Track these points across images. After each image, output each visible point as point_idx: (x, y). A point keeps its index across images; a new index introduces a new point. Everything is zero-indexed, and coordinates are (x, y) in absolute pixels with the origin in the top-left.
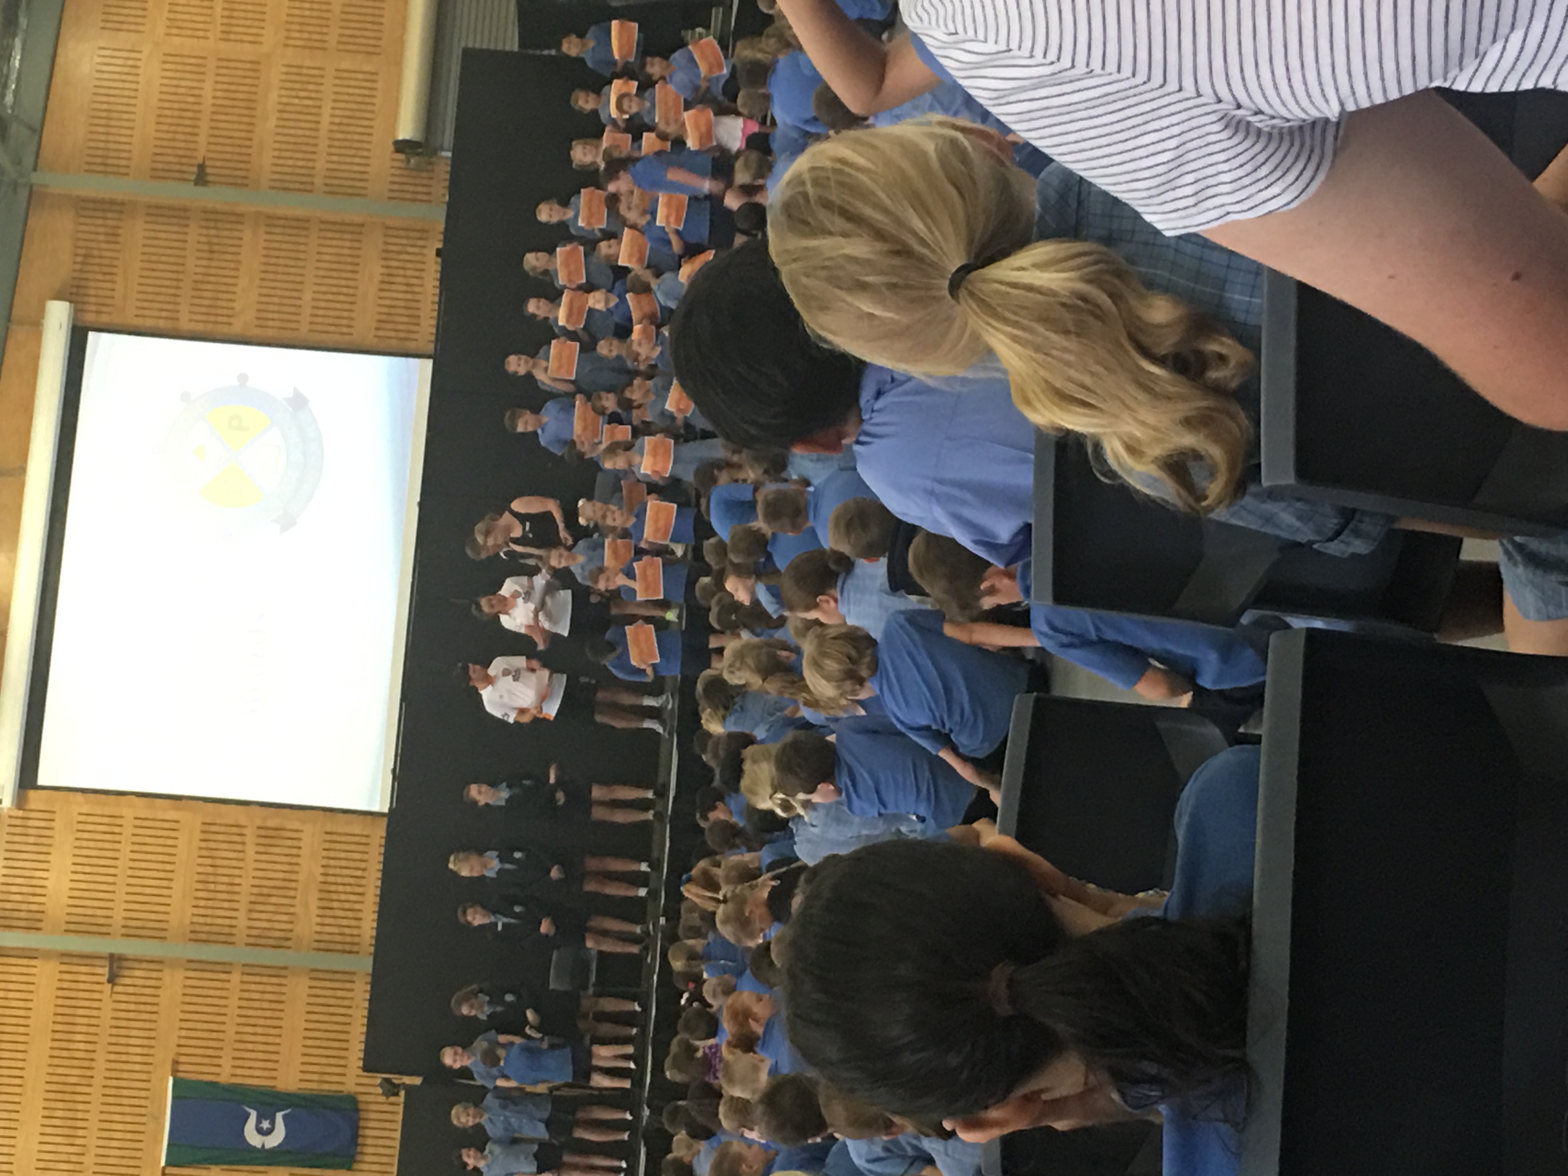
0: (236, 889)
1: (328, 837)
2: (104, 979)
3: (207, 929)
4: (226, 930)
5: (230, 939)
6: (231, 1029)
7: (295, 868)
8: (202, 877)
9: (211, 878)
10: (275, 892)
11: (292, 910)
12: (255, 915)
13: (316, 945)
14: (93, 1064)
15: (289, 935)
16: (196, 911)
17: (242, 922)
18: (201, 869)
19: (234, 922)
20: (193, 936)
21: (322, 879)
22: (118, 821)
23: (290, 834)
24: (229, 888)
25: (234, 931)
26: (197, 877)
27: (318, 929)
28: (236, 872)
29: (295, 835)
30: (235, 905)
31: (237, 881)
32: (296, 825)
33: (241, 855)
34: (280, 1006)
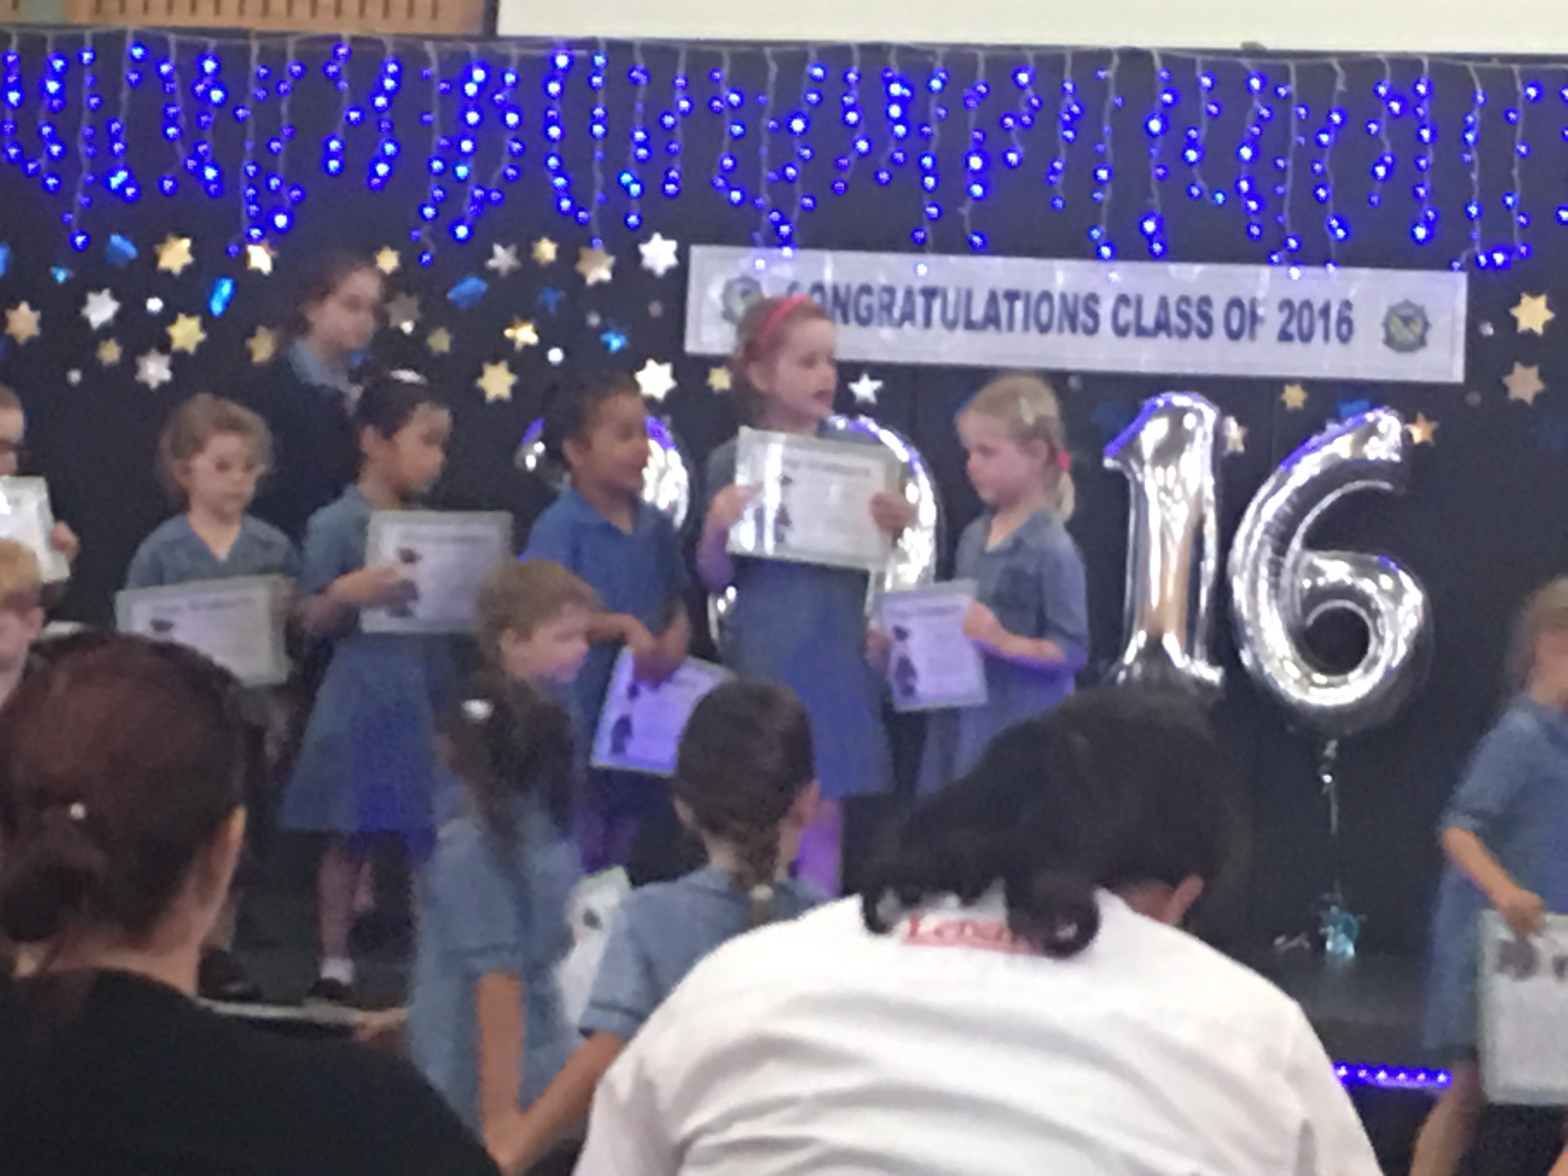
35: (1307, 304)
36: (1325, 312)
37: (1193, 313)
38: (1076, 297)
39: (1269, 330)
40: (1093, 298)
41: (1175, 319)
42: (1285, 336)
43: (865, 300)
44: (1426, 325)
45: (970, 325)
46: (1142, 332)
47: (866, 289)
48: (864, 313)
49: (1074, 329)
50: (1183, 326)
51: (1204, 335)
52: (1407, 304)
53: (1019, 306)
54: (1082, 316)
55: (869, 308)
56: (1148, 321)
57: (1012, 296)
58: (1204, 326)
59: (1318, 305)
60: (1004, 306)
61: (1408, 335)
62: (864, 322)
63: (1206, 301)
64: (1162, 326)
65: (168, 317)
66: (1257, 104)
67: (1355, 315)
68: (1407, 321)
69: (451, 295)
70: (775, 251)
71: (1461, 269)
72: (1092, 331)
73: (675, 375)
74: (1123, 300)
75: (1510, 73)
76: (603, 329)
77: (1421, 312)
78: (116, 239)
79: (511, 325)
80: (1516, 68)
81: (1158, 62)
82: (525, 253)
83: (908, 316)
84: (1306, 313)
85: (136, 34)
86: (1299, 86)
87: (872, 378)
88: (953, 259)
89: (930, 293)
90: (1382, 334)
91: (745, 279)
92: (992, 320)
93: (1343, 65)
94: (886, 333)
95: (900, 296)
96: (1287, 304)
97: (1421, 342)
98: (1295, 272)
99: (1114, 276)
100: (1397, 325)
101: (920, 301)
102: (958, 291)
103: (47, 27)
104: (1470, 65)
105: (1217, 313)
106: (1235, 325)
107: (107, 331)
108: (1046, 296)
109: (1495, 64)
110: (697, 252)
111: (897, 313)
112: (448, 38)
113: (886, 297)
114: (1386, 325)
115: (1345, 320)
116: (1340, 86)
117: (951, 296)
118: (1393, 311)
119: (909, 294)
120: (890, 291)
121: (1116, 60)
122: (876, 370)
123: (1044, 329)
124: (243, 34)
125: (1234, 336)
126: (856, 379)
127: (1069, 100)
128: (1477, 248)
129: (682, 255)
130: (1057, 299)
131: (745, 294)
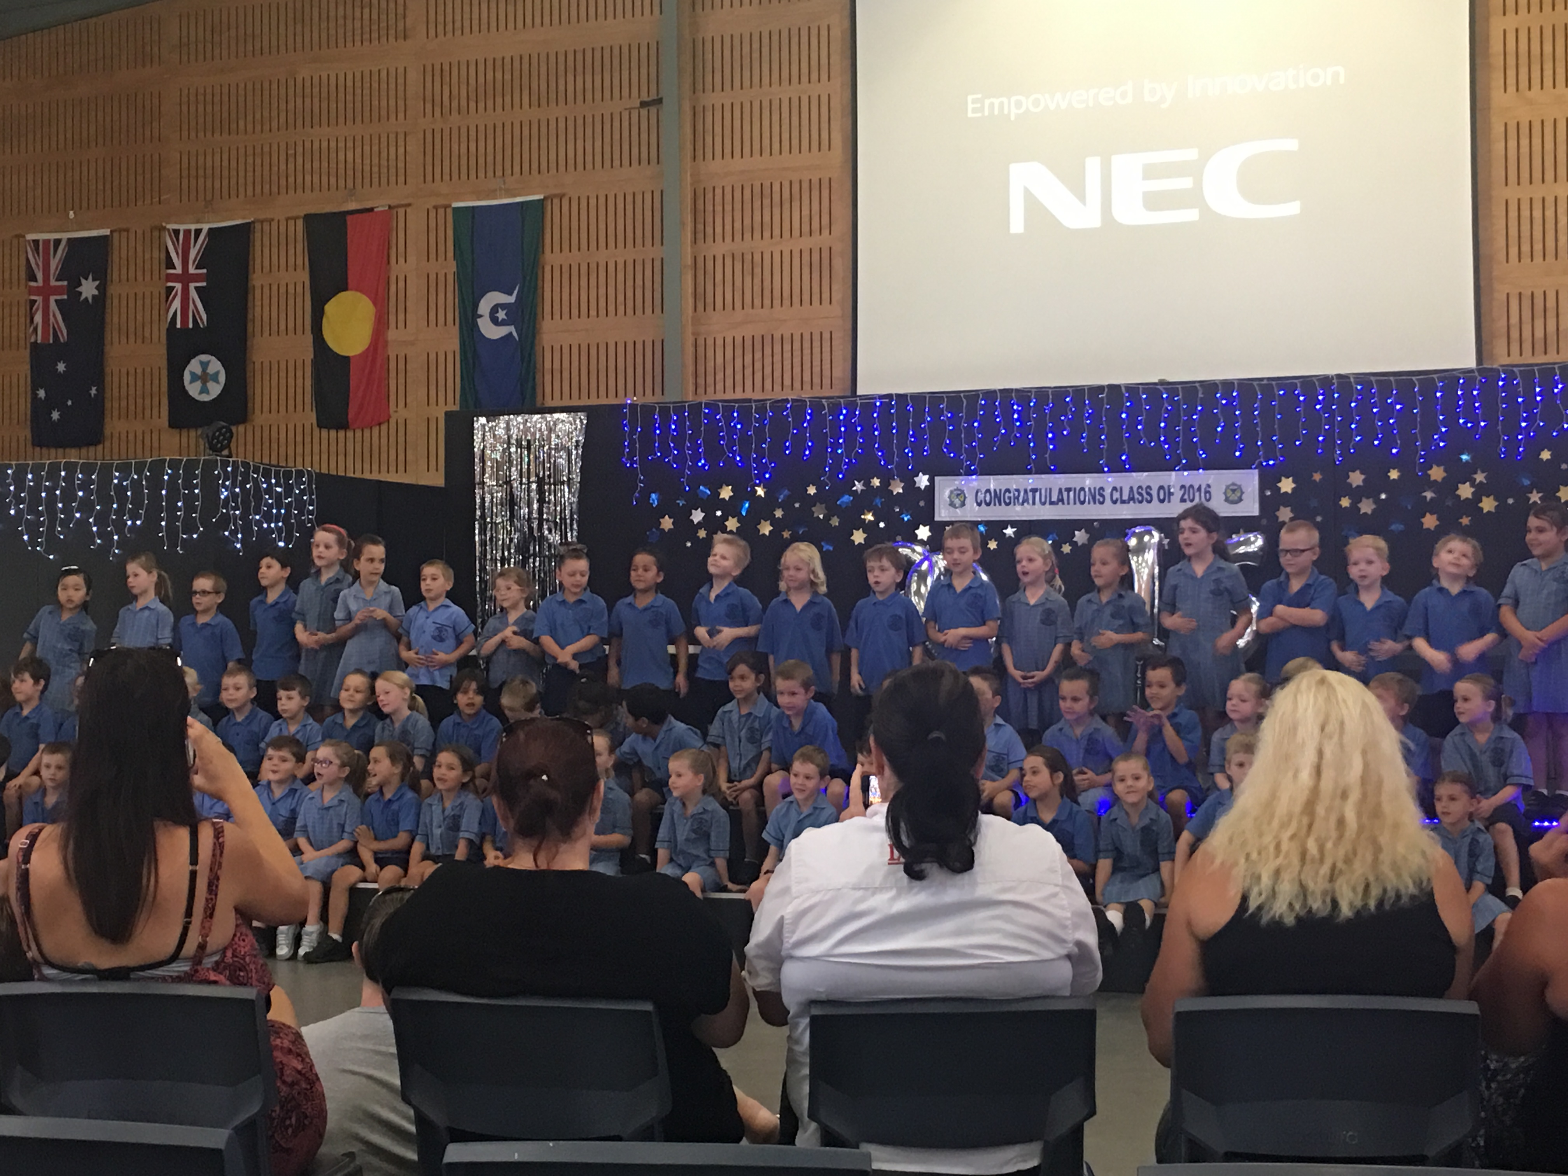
0: (757, 235)
1: (826, 336)
2: (645, 98)
3: (709, 208)
4: (709, 230)
5: (700, 236)
6: (602, 256)
7: (787, 302)
8: (767, 191)
9: (767, 202)
10: (757, 281)
11: (738, 304)
12: (729, 262)
13: (701, 342)
14: (553, 104)
15: (710, 308)
16: (728, 190)
17: (720, 248)
18: (776, 188)
19: (719, 237)
20: (700, 193)
21: (777, 337)
22: (824, 76)
23: (826, 289)
24: (757, 226)
25: (710, 239)
26: (767, 185)
27: (720, 342)
28: (777, 232)
29: (826, 295)
30: (738, 237)
31: (767, 234)
32: (836, 296)
33: (796, 232)
34: (630, 311)
35: (1191, 486)
36: (1199, 489)
37: (1144, 492)
38: (1095, 489)
39: (1176, 498)
40: (1102, 489)
41: (1137, 496)
42: (1183, 500)
43: (1007, 494)
44: (1242, 493)
45: (1052, 503)
46: (1123, 502)
47: (1008, 490)
48: (1008, 501)
49: (1095, 503)
50: (1140, 498)
51: (1149, 502)
52: (1233, 484)
53: (1072, 494)
54: (1098, 497)
55: (1010, 498)
56: (1125, 497)
57: (1068, 490)
58: (1149, 498)
59: (1196, 487)
60: (1065, 494)
61: (1234, 497)
62: (1008, 504)
63: (1149, 487)
64: (1132, 499)
65: (725, 518)
66: (1166, 405)
67: (1212, 490)
68: (1234, 491)
69: (838, 503)
70: (970, 477)
71: (1255, 468)
72: (1102, 503)
73: (930, 530)
74: (1115, 489)
75: (1272, 385)
76: (901, 513)
77: (1240, 487)
78: (701, 487)
79: (864, 514)
80: (1274, 383)
81: (1123, 389)
82: (867, 484)
83: (1025, 501)
84: (1191, 491)
85: (706, 404)
86: (1183, 397)
87: (1012, 527)
88: (1043, 476)
89: (1034, 491)
90: (1224, 497)
91: (957, 489)
92: (1061, 500)
93: (1201, 386)
94: (1018, 508)
95: (1022, 494)
96: (1183, 487)
97: (1240, 500)
98: (1186, 473)
99: (1110, 479)
100: (1229, 493)
101: (1030, 494)
102: (1046, 490)
103: (670, 403)
104: (1255, 383)
105: (1154, 492)
106: (1162, 497)
107: (700, 525)
108: (1082, 489)
109: (1265, 382)
110: (937, 479)
111: (1021, 501)
112: (832, 398)
113: (1016, 494)
114: (1225, 493)
115: (1207, 492)
116: (1200, 395)
117: (1043, 492)
118: (1227, 487)
119: (1026, 491)
120: (1018, 490)
121: (1106, 390)
122: (1013, 524)
123: (1083, 503)
124: (749, 401)
125: (1162, 501)
126: (1006, 528)
127: (1087, 408)
128: (1262, 460)
129: (931, 481)
130: (1087, 490)
131: (958, 495)
